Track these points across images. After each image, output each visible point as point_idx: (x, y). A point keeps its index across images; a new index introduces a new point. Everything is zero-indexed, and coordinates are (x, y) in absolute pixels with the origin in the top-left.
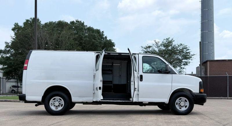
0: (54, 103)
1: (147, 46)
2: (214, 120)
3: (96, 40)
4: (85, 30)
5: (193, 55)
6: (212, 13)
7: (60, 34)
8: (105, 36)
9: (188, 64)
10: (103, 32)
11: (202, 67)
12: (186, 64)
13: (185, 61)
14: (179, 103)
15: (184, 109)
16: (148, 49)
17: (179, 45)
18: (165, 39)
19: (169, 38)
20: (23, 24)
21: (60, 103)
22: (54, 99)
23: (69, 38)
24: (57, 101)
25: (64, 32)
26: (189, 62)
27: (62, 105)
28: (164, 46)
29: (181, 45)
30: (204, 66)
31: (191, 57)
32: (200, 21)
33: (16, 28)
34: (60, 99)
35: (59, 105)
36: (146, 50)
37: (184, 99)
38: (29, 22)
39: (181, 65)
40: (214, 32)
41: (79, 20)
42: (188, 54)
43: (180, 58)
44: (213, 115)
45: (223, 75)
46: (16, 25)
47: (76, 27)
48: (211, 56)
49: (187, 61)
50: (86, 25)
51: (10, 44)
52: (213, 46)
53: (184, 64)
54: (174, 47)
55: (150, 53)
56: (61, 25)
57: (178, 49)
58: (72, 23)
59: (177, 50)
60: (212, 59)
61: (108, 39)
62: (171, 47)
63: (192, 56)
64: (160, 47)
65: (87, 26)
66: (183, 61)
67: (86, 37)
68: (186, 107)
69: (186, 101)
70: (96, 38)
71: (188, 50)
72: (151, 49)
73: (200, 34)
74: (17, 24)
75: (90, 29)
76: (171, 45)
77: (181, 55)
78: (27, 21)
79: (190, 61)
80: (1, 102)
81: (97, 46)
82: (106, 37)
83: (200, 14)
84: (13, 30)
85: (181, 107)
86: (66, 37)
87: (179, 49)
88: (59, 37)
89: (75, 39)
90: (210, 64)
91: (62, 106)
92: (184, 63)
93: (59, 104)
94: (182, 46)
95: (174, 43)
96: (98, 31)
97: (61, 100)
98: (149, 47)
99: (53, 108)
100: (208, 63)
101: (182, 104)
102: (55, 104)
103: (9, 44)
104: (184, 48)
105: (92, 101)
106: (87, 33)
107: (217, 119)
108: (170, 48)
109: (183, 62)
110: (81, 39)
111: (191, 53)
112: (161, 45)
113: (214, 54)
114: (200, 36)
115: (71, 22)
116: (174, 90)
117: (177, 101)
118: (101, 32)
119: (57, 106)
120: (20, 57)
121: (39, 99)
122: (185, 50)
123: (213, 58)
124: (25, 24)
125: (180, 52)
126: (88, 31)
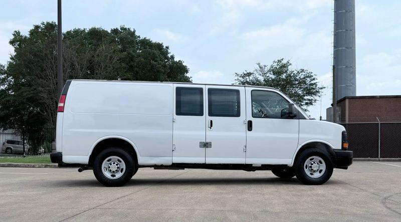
0: (109, 167)
1: (245, 73)
2: (366, 191)
3: (156, 61)
4: (137, 43)
5: (321, 88)
6: (352, 18)
7: (95, 50)
8: (171, 54)
9: (313, 103)
10: (167, 48)
11: (337, 108)
12: (310, 103)
13: (309, 97)
14: (310, 165)
15: (317, 175)
16: (248, 77)
17: (298, 72)
18: (276, 61)
19: (282, 60)
20: (29, 33)
21: (118, 166)
22: (108, 161)
23: (111, 57)
24: (114, 163)
25: (103, 47)
26: (315, 100)
27: (122, 170)
28: (273, 72)
29: (303, 71)
30: (340, 106)
31: (318, 92)
32: (333, 30)
33: (17, 40)
34: (118, 160)
35: (117, 171)
36: (242, 80)
37: (317, 158)
38: (40, 30)
39: (302, 105)
40: (355, 50)
41: (127, 27)
42: (314, 86)
43: (300, 93)
44: (363, 184)
45: (370, 121)
46: (17, 34)
47: (122, 39)
48: (350, 89)
49: (312, 98)
50: (138, 35)
51: (6, 68)
52: (354, 73)
53: (307, 104)
54: (290, 75)
55: (251, 84)
56: (96, 35)
57: (298, 78)
58: (115, 31)
59: (296, 80)
60: (351, 95)
61: (176, 59)
62: (285, 74)
63: (320, 90)
64: (267, 75)
65: (139, 37)
66: (306, 98)
67: (139, 56)
68: (321, 171)
69: (321, 162)
70: (157, 57)
71: (314, 79)
72: (251, 78)
73: (333, 53)
74: (19, 32)
75: (146, 43)
76: (286, 72)
77: (301, 88)
78: (37, 27)
79: (317, 98)
80: (1, 167)
81: (158, 72)
82: (172, 57)
83: (333, 19)
84: (12, 43)
85: (313, 172)
86: (106, 56)
87: (300, 78)
88: (93, 56)
89: (121, 60)
90: (349, 103)
91: (121, 172)
92: (307, 101)
93: (118, 168)
94: (303, 73)
95: (290, 68)
96: (159, 46)
97: (121, 162)
98: (249, 74)
99: (108, 175)
100: (347, 101)
101: (315, 167)
102: (110, 169)
103: (4, 68)
104: (307, 77)
105: (171, 164)
106: (140, 50)
107: (372, 191)
108: (284, 76)
109: (305, 100)
110: (132, 59)
111: (319, 85)
112: (269, 71)
113: (355, 87)
114: (333, 57)
115: (112, 30)
116: (303, 144)
117: (307, 162)
118: (165, 47)
119: (114, 172)
120: (26, 91)
121: (85, 159)
122: (308, 79)
123: (353, 93)
124: (32, 33)
125: (300, 83)
126: (141, 46)
